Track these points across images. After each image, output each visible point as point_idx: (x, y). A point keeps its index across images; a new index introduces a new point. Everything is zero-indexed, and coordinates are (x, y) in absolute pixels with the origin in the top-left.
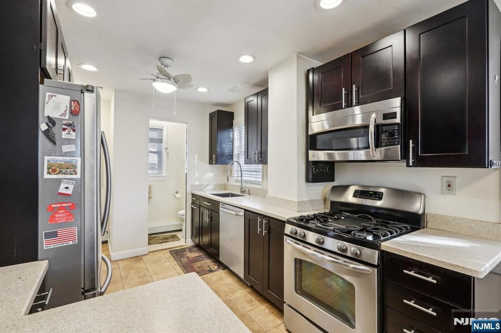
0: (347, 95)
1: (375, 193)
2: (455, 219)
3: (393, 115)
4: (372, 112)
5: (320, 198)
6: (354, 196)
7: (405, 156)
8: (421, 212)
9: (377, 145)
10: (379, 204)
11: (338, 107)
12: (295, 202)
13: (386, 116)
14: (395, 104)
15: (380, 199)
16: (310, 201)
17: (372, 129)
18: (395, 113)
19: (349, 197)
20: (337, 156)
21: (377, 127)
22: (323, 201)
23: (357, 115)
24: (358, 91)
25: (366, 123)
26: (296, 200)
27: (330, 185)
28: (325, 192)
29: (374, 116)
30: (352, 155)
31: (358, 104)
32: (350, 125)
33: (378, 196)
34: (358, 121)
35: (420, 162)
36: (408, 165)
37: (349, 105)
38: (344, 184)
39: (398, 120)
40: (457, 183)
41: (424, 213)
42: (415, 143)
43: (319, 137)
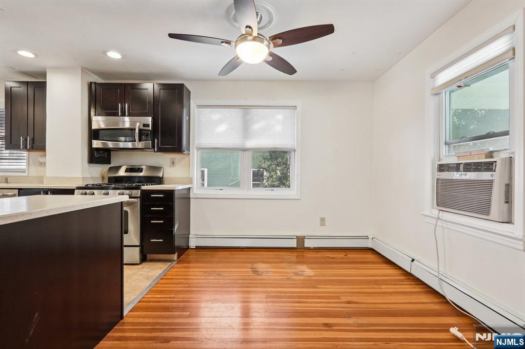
0: (122, 108)
1: (139, 169)
2: (175, 178)
3: (148, 126)
4: (138, 122)
5: (99, 176)
6: (126, 172)
7: (153, 147)
8: (161, 176)
9: (140, 140)
10: (141, 174)
11: (116, 114)
12: (79, 178)
13: (145, 125)
14: (149, 120)
15: (142, 172)
16: (91, 177)
17: (137, 131)
18: (149, 125)
19: (122, 173)
20: (110, 145)
21: (140, 130)
22: (101, 179)
23: (127, 122)
24: (129, 108)
25: (132, 127)
26: (81, 176)
27: (107, 167)
28: (103, 172)
29: (138, 124)
30: (121, 145)
31: (129, 115)
32: (121, 127)
33: (140, 170)
34: (127, 125)
35: (161, 150)
36: (155, 151)
37: (123, 115)
38: (118, 165)
39: (150, 128)
40: (176, 161)
41: (163, 177)
42: (158, 140)
43: (101, 132)
